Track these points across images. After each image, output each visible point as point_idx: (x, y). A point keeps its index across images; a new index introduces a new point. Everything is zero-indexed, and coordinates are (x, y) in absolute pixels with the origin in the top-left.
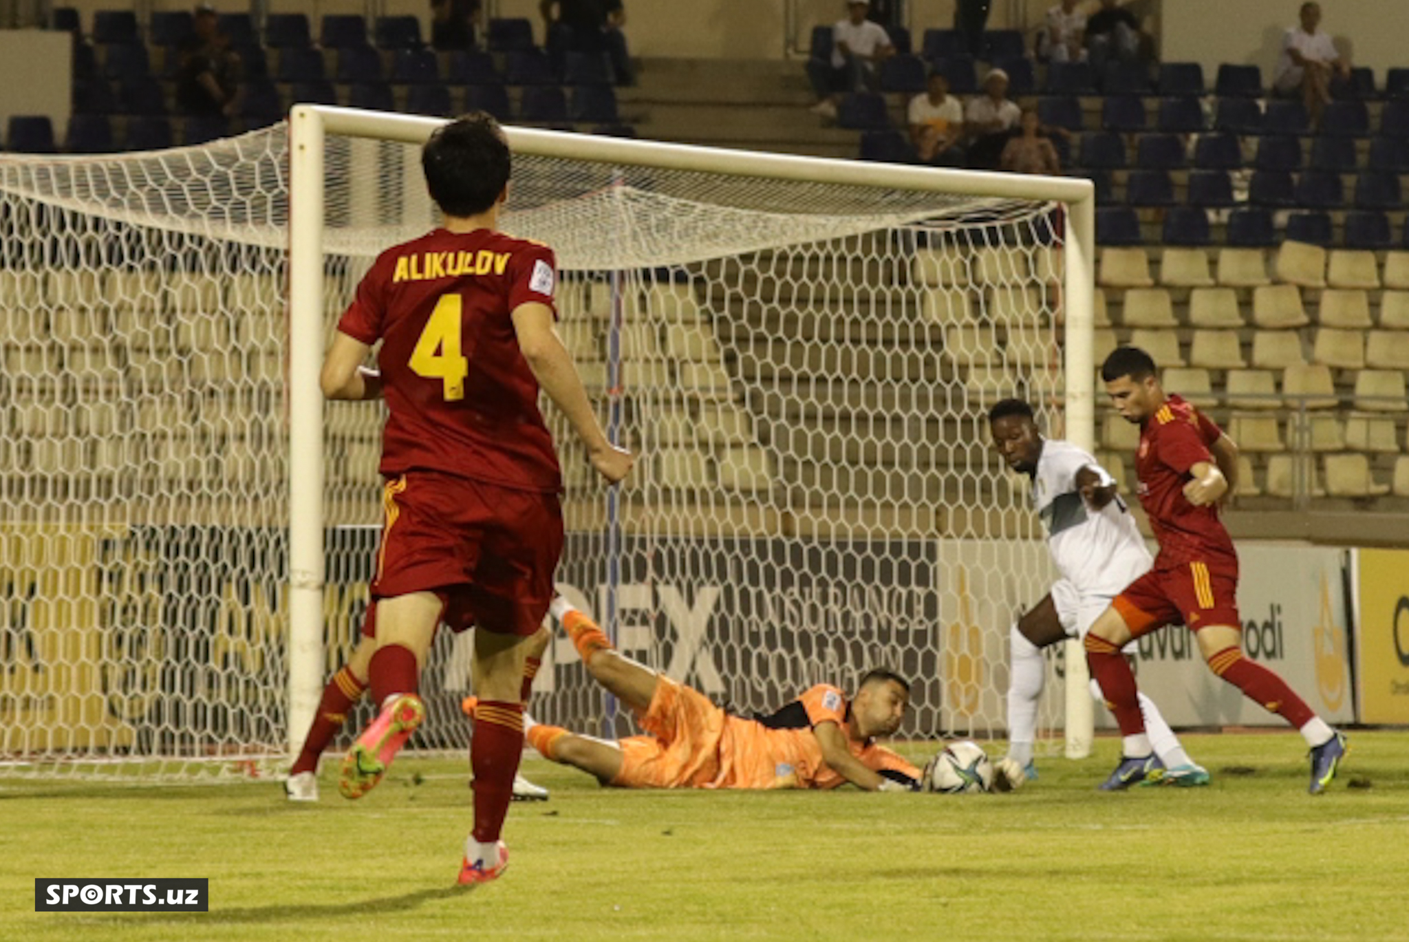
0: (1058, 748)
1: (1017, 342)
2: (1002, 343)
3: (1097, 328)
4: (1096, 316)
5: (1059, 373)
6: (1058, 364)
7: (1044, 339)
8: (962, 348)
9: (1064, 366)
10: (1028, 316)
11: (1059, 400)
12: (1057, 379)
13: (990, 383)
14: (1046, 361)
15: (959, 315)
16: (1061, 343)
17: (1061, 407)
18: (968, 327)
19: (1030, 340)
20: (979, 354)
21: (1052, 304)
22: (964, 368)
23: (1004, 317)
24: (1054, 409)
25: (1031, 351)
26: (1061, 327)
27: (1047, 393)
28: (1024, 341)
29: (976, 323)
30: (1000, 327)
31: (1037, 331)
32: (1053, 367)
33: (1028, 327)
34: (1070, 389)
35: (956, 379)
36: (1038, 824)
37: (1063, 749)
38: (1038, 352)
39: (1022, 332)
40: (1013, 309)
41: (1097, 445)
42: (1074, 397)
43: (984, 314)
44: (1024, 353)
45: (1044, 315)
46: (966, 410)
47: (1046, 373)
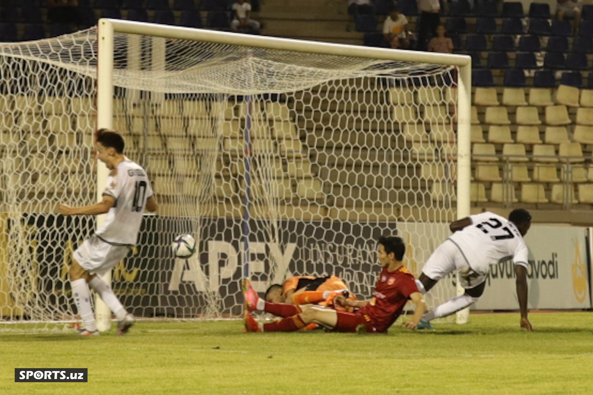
0: (452, 319)
1: (435, 131)
2: (428, 131)
3: (472, 124)
4: (472, 119)
5: (454, 145)
6: (454, 142)
7: (447, 129)
8: (409, 133)
9: (457, 142)
10: (440, 119)
11: (455, 158)
12: (453, 148)
13: (422, 149)
14: (448, 140)
15: (407, 118)
16: (456, 131)
17: (455, 161)
18: (412, 123)
19: (441, 130)
20: (417, 136)
21: (452, 113)
22: (409, 143)
23: (429, 118)
24: (452, 162)
25: (441, 134)
26: (455, 124)
27: (449, 155)
28: (438, 130)
29: (416, 121)
30: (427, 124)
31: (444, 126)
32: (451, 143)
33: (440, 124)
34: (459, 152)
35: (405, 147)
36: (442, 354)
37: (455, 319)
38: (445, 135)
39: (437, 126)
40: (433, 115)
41: (473, 179)
42: (462, 156)
43: (419, 117)
44: (438, 135)
45: (448, 118)
46: (410, 161)
47: (448, 145)
